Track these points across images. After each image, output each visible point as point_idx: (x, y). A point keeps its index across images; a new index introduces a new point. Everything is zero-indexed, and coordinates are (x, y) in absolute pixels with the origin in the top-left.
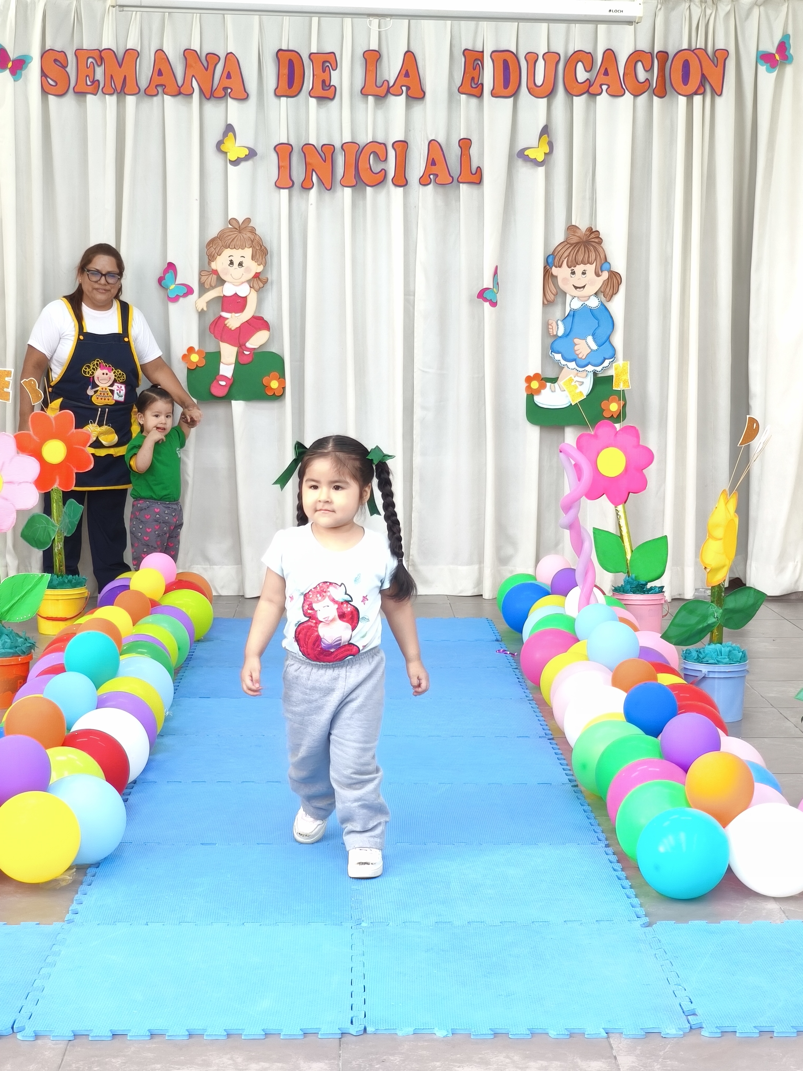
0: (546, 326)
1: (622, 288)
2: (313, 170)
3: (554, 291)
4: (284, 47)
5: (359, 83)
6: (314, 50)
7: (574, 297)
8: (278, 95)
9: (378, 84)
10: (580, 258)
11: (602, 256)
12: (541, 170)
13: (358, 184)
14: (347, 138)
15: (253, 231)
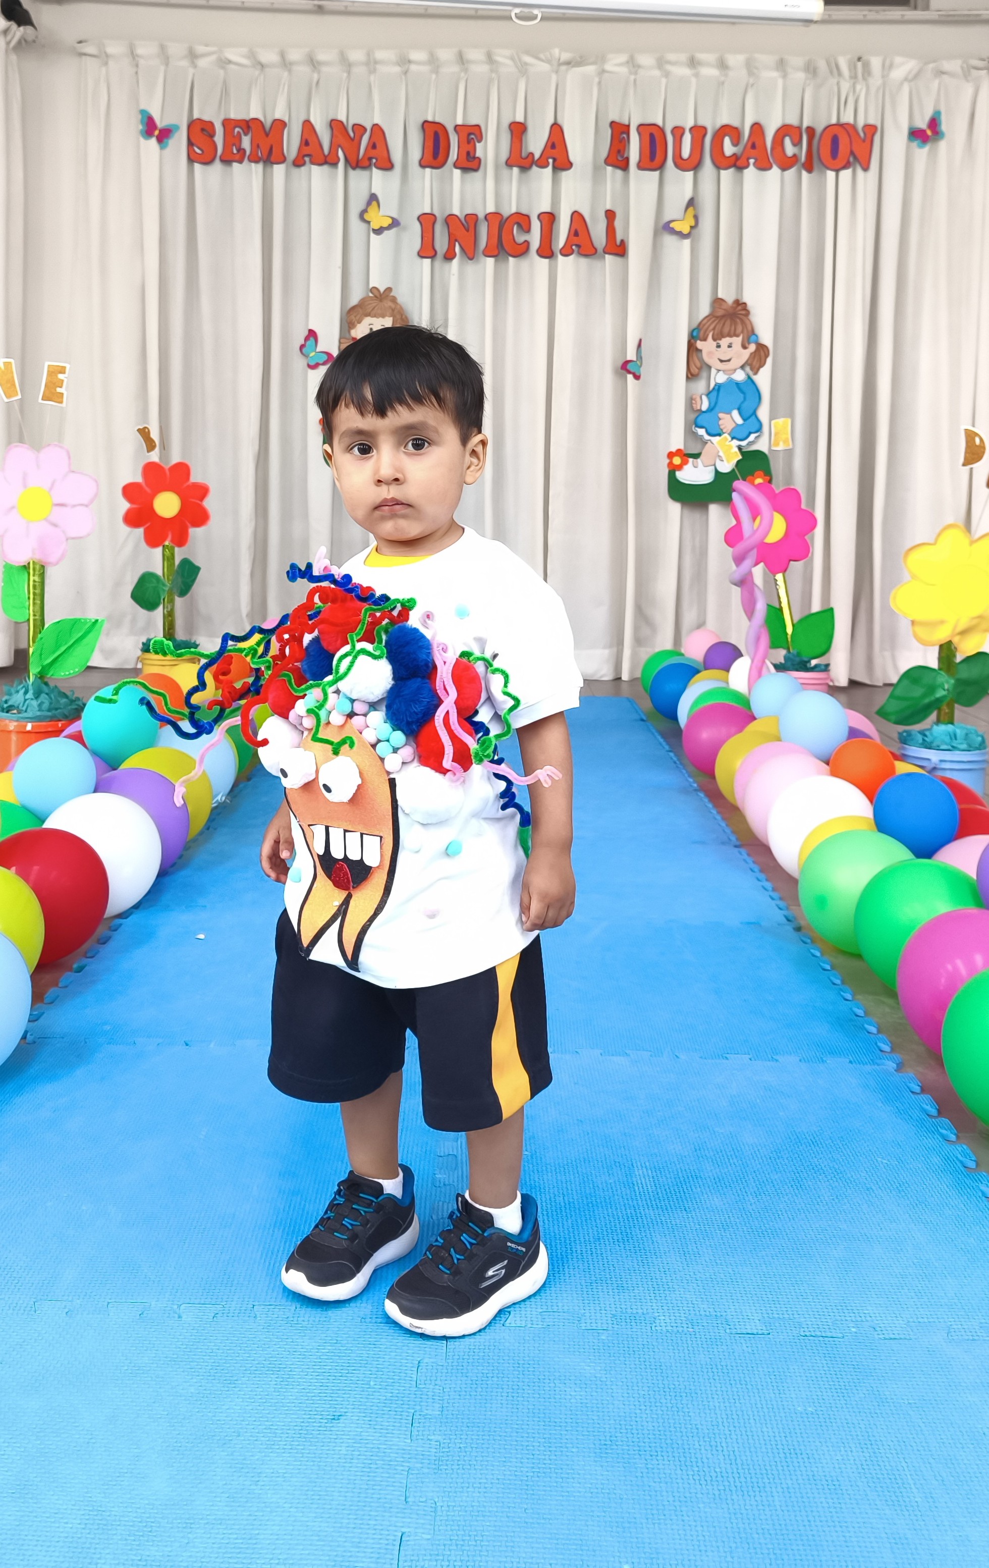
0: (690, 401)
1: (769, 361)
2: (456, 240)
3: (698, 364)
4: (430, 119)
5: (505, 154)
6: (459, 121)
7: (719, 371)
8: (423, 165)
9: (524, 155)
10: (726, 330)
11: (750, 328)
12: (687, 243)
13: (501, 253)
14: (491, 209)
15: (394, 300)
